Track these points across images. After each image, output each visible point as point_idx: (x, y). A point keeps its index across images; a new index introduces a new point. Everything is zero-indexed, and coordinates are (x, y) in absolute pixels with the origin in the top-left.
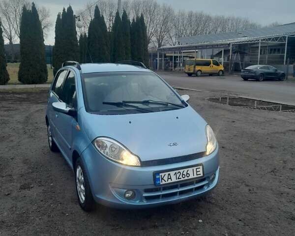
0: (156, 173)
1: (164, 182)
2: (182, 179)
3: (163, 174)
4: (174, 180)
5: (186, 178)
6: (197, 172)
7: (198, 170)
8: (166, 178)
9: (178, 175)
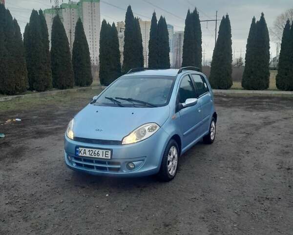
0: (77, 147)
1: (80, 155)
2: (94, 156)
3: (81, 149)
4: (88, 155)
5: (96, 156)
6: (106, 154)
7: (107, 153)
8: (82, 152)
9: (91, 152)
